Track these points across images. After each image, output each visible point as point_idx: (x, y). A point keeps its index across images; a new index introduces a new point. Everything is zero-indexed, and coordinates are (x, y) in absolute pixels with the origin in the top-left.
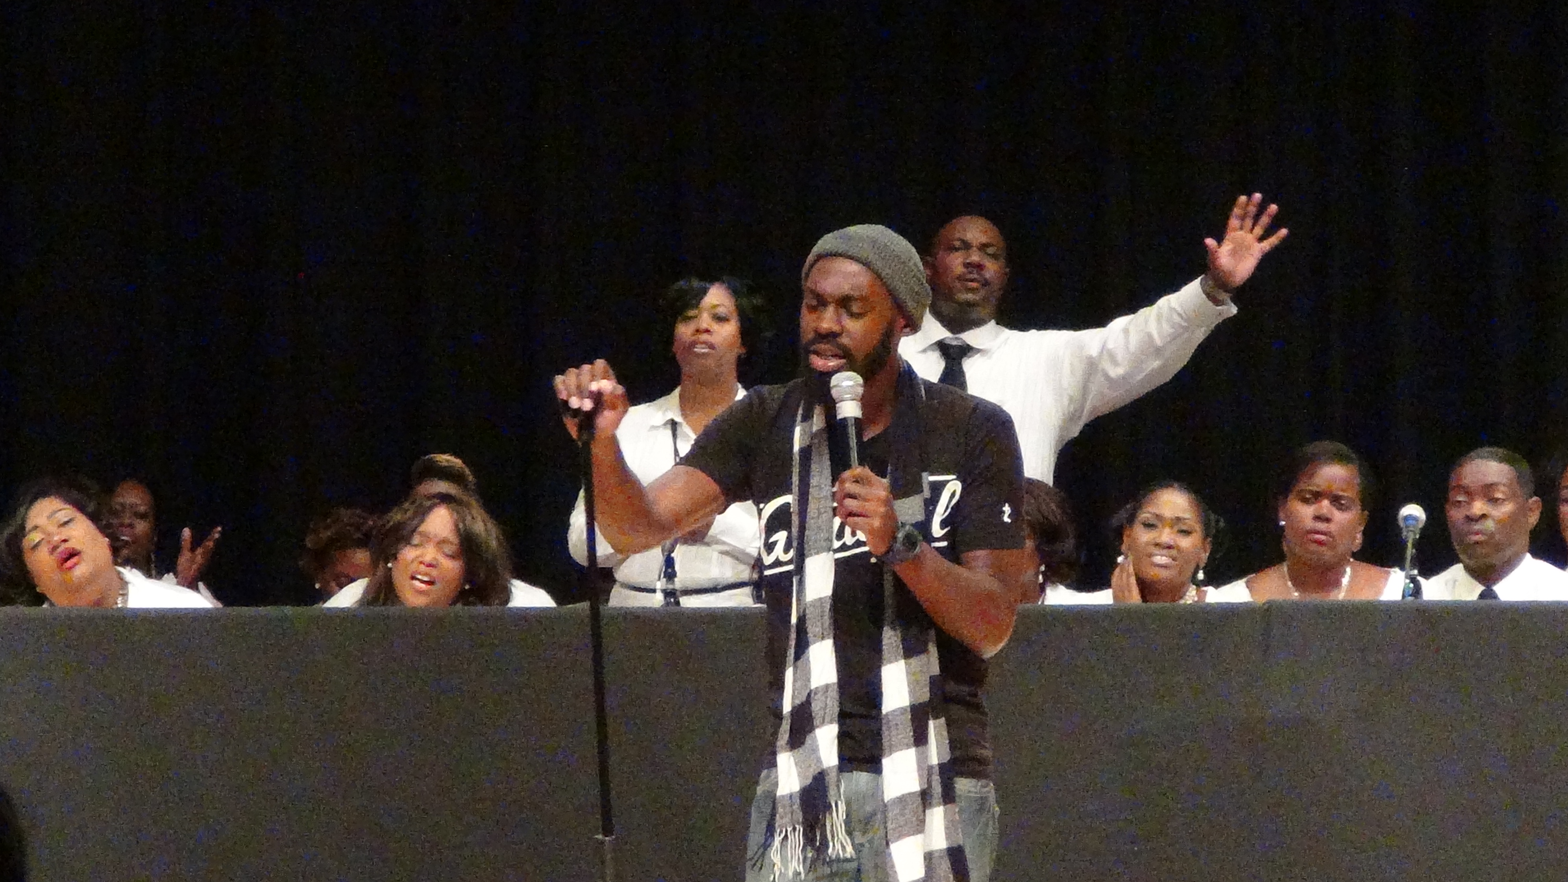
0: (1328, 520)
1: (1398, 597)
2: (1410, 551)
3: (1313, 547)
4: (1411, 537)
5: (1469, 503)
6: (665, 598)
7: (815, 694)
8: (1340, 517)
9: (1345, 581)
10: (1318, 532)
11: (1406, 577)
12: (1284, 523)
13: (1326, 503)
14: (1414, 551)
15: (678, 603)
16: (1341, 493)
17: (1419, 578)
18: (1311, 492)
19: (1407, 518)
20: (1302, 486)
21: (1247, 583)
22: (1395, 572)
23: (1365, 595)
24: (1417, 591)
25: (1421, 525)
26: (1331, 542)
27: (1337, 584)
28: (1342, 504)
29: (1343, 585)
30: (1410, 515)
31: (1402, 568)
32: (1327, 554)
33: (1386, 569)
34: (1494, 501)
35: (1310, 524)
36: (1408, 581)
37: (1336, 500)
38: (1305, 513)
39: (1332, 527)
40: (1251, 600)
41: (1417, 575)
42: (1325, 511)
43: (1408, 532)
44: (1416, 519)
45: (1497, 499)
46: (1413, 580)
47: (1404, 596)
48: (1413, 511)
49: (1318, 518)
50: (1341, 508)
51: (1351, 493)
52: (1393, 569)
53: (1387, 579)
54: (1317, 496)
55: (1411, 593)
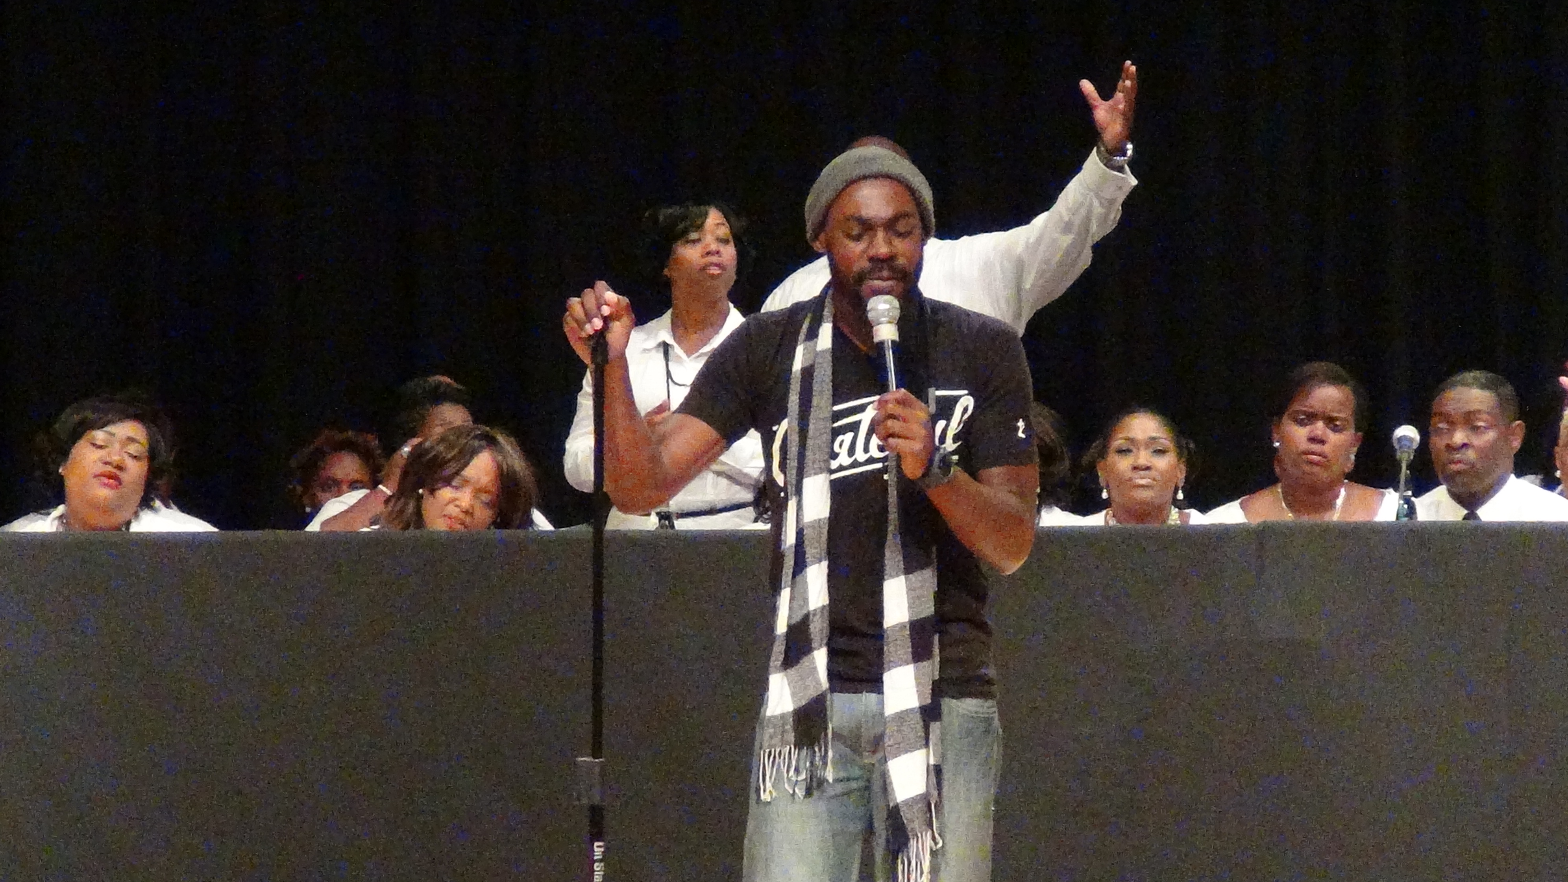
0: (1322, 442)
1: (1392, 518)
2: (1404, 472)
3: (1307, 468)
4: (1405, 457)
5: (1451, 432)
6: (660, 520)
7: (814, 615)
8: (1334, 438)
9: (1339, 502)
10: (1313, 453)
11: (1400, 498)
12: (1277, 444)
13: (1320, 424)
14: (1408, 472)
15: (672, 527)
16: (1335, 415)
17: (1413, 499)
18: (1304, 413)
19: (1400, 439)
20: (1296, 407)
21: (1241, 504)
22: (1389, 493)
23: (1358, 517)
24: (1411, 511)
25: (1415, 445)
26: (1325, 463)
27: (1331, 505)
28: (1337, 425)
29: (1337, 507)
30: (1404, 436)
31: (1396, 490)
32: (1324, 475)
33: (1381, 490)
34: (1475, 429)
35: (1304, 445)
36: (1402, 502)
37: (1330, 421)
38: (1299, 434)
39: (1326, 449)
40: (1246, 521)
41: (1411, 496)
42: (1319, 433)
43: (1401, 453)
44: (1411, 440)
45: (1478, 428)
46: (1407, 501)
47: (1398, 518)
48: (1407, 432)
49: (1313, 440)
50: (1336, 429)
51: (1345, 414)
52: (1388, 490)
53: (1382, 500)
54: (1311, 417)
55: (1405, 513)
